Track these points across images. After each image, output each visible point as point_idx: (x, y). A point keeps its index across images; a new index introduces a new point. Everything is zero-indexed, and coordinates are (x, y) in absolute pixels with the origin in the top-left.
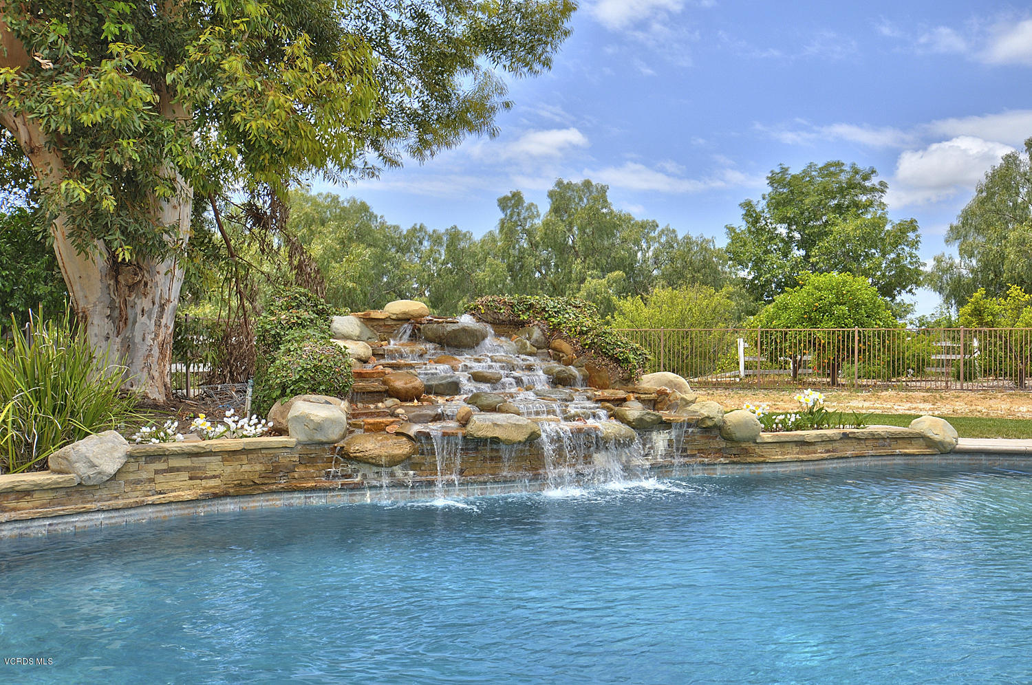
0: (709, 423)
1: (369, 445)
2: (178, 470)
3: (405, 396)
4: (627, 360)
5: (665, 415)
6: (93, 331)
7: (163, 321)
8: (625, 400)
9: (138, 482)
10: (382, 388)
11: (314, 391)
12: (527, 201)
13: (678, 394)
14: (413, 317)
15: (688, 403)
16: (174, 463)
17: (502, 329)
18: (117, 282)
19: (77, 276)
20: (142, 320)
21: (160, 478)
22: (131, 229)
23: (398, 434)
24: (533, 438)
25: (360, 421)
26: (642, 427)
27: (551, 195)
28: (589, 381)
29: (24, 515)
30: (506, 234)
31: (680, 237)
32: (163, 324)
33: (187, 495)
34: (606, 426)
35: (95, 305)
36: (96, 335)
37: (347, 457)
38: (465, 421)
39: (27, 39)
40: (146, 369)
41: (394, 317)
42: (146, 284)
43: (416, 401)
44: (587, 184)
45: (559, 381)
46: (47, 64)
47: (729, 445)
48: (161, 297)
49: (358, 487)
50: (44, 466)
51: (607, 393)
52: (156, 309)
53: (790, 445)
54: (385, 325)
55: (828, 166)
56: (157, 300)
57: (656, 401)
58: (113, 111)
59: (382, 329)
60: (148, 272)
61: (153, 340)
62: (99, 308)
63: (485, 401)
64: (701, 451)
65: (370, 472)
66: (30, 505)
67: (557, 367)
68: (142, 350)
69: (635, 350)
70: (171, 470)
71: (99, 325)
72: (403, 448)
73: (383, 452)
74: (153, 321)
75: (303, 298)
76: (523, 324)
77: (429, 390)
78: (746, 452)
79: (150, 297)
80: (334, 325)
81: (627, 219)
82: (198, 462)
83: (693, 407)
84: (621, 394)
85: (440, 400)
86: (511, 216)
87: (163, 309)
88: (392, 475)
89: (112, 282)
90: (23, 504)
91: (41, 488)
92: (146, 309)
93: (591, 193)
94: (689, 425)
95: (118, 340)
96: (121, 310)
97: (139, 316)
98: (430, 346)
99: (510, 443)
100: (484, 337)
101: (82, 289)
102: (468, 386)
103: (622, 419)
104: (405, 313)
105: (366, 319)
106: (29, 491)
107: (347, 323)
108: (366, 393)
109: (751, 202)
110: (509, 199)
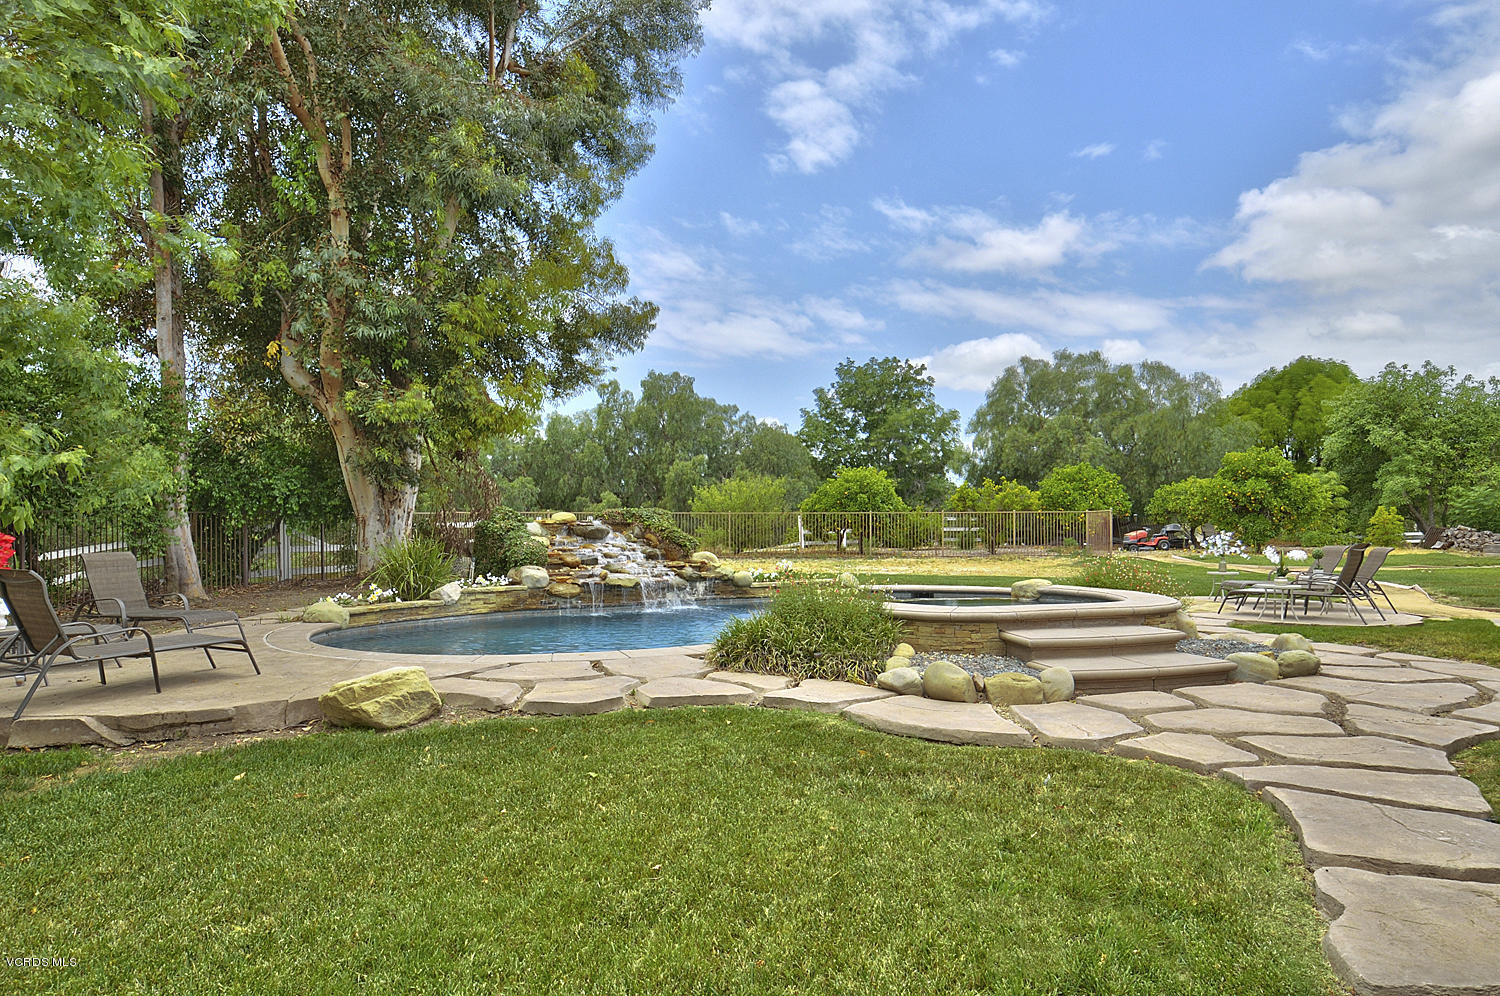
0: (726, 578)
1: (561, 589)
2: (479, 599)
3: (573, 566)
4: (685, 546)
5: (703, 574)
6: (368, 528)
8: (684, 566)
9: (464, 604)
10: (560, 562)
12: (623, 389)
13: (712, 563)
14: (568, 522)
15: (716, 568)
16: (478, 596)
17: (617, 527)
18: (383, 499)
20: (398, 522)
21: (472, 603)
23: (572, 583)
24: (638, 584)
25: (553, 578)
26: (691, 580)
27: (643, 384)
28: (665, 557)
29: (427, 617)
30: (603, 418)
31: (758, 423)
33: (484, 611)
34: (672, 578)
35: (369, 514)
36: (371, 532)
37: (551, 594)
38: (604, 578)
41: (558, 522)
42: (399, 499)
44: (676, 375)
45: (649, 557)
47: (737, 589)
48: (407, 507)
49: (556, 608)
50: (428, 598)
51: (674, 563)
52: (405, 514)
53: (769, 589)
54: (553, 527)
55: (886, 360)
56: (405, 509)
57: (702, 566)
59: (551, 529)
60: (400, 493)
62: (372, 515)
63: (613, 568)
64: (722, 592)
65: (561, 601)
67: (650, 550)
69: (690, 540)
70: (477, 599)
71: (373, 525)
72: (577, 590)
73: (567, 591)
74: (404, 521)
76: (629, 524)
77: (583, 562)
78: (746, 592)
79: (401, 508)
80: (528, 528)
81: (710, 404)
82: (487, 596)
83: (718, 570)
84: (682, 564)
85: (589, 568)
86: (608, 401)
87: (410, 515)
88: (571, 603)
89: (380, 500)
91: (432, 606)
92: (399, 515)
93: (679, 383)
94: (716, 579)
95: (385, 534)
96: (386, 516)
97: (396, 519)
98: (579, 538)
99: (626, 587)
100: (608, 533)
101: (363, 504)
102: (602, 561)
103: (680, 576)
104: (563, 520)
105: (543, 524)
106: (427, 607)
107: (534, 527)
108: (554, 564)
109: (822, 390)
110: (607, 387)
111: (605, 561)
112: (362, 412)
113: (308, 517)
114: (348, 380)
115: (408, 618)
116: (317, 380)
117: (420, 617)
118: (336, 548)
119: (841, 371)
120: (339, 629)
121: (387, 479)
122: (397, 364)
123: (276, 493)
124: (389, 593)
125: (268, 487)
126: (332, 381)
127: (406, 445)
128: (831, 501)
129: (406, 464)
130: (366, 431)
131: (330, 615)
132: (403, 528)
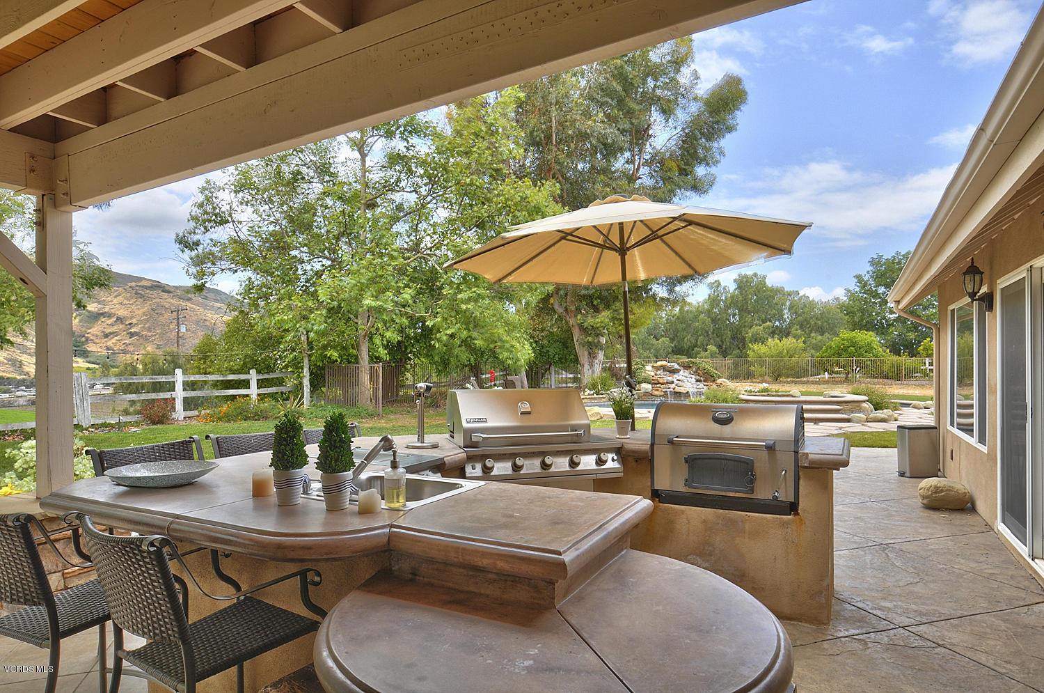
1: (656, 393)
3: (663, 384)
4: (715, 376)
6: (585, 367)
10: (658, 382)
12: (723, 284)
13: (725, 384)
14: (664, 366)
15: (727, 386)
17: (685, 368)
18: (591, 356)
19: (581, 354)
23: (661, 391)
24: (688, 392)
25: (654, 388)
27: (735, 281)
28: (704, 381)
30: (711, 302)
34: (706, 390)
36: (586, 369)
37: (652, 395)
38: (675, 389)
41: (659, 366)
44: (755, 275)
45: (697, 381)
49: (654, 400)
51: (708, 384)
52: (599, 362)
54: (657, 368)
60: (596, 352)
62: (586, 363)
63: (680, 385)
67: (698, 378)
69: (717, 374)
71: (587, 367)
72: (663, 393)
73: (658, 394)
74: (598, 364)
76: (691, 366)
77: (667, 383)
79: (597, 360)
80: (646, 368)
84: (711, 384)
85: (669, 385)
86: (714, 292)
88: (660, 399)
89: (589, 356)
92: (596, 362)
95: (591, 369)
96: (591, 363)
97: (595, 364)
98: (667, 372)
99: (682, 393)
100: (680, 370)
101: (582, 358)
102: (676, 382)
104: (661, 365)
105: (653, 367)
107: (649, 367)
108: (655, 383)
109: (860, 275)
110: (713, 283)
111: (677, 382)
112: (583, 323)
113: (562, 363)
114: (578, 310)
116: (566, 310)
118: (572, 376)
119: (873, 262)
121: (592, 348)
122: (595, 303)
123: (550, 353)
124: (592, 392)
125: (548, 351)
126: (571, 311)
127: (599, 334)
128: (833, 351)
129: (599, 341)
130: (584, 330)
132: (598, 368)
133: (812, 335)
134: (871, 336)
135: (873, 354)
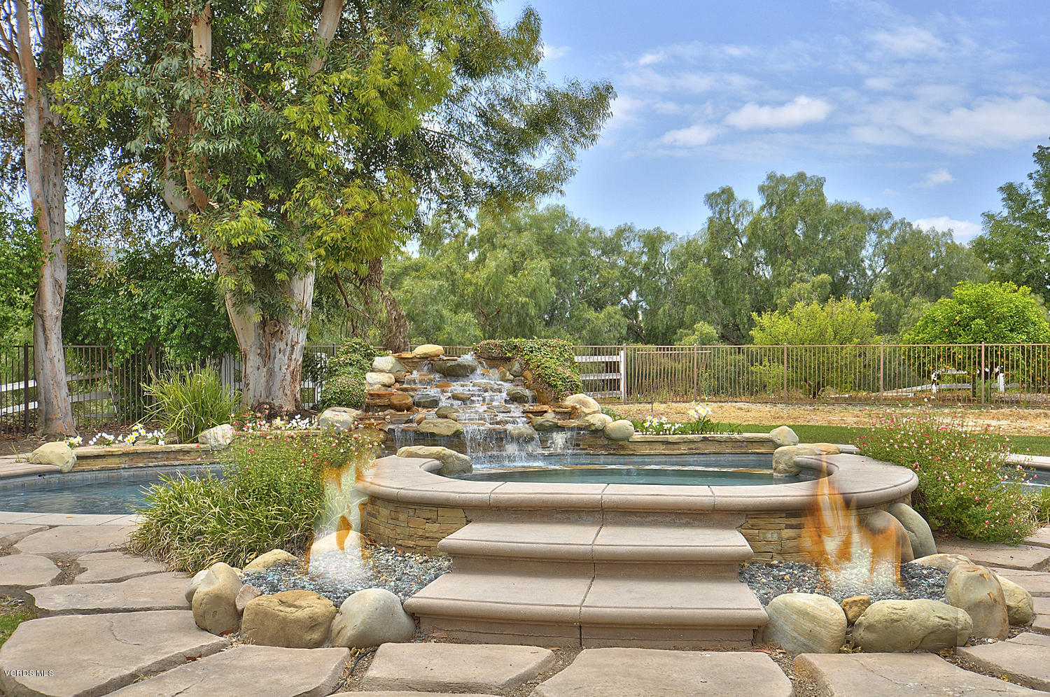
0: (593, 428)
4: (556, 386)
5: (569, 422)
6: (249, 364)
7: (294, 357)
8: (545, 412)
11: (340, 405)
13: (584, 409)
14: (431, 356)
15: (588, 415)
17: (493, 363)
18: (264, 331)
19: (240, 328)
20: (279, 356)
22: (266, 301)
23: (380, 430)
24: (459, 432)
25: (361, 422)
26: (548, 430)
28: (538, 399)
29: (186, 462)
32: (293, 359)
35: (251, 347)
36: (251, 367)
38: (419, 424)
39: (206, 189)
40: (281, 389)
41: (418, 356)
42: (282, 332)
43: (405, 411)
45: (512, 399)
46: (216, 206)
47: (610, 442)
48: (292, 341)
50: (197, 441)
52: (289, 348)
53: (658, 443)
54: (413, 362)
56: (289, 343)
57: (570, 413)
58: (248, 238)
59: (410, 364)
60: (283, 324)
61: (287, 369)
62: (253, 349)
64: (590, 446)
66: (189, 458)
67: (517, 390)
68: (279, 377)
74: (286, 357)
75: (358, 346)
77: (418, 404)
78: (623, 447)
79: (285, 341)
80: (375, 363)
83: (588, 418)
87: (294, 349)
89: (261, 332)
90: (186, 458)
91: (194, 451)
92: (282, 349)
93: (806, 186)
94: (583, 429)
95: (265, 370)
96: (266, 350)
97: (278, 354)
99: (442, 435)
101: (244, 336)
104: (425, 354)
105: (400, 358)
106: (188, 452)
107: (384, 362)
110: (719, 195)
115: (160, 463)
117: (177, 463)
120: (60, 472)
131: (51, 456)
133: (915, 300)
134: (1024, 295)
135: (1028, 333)
